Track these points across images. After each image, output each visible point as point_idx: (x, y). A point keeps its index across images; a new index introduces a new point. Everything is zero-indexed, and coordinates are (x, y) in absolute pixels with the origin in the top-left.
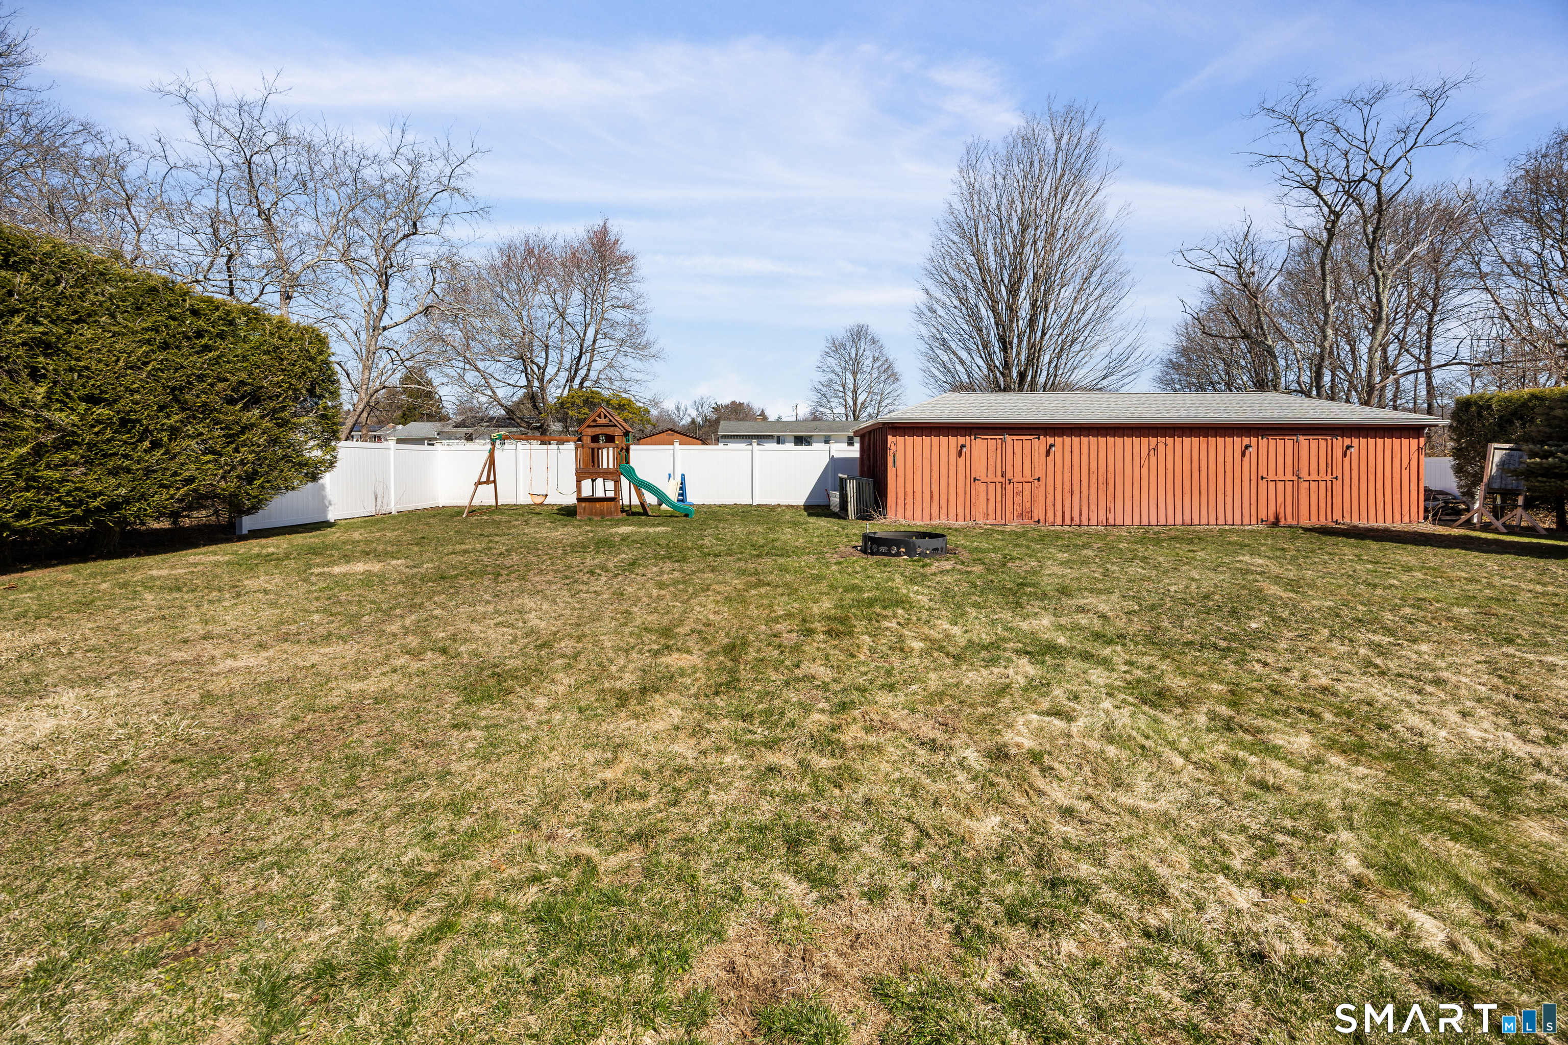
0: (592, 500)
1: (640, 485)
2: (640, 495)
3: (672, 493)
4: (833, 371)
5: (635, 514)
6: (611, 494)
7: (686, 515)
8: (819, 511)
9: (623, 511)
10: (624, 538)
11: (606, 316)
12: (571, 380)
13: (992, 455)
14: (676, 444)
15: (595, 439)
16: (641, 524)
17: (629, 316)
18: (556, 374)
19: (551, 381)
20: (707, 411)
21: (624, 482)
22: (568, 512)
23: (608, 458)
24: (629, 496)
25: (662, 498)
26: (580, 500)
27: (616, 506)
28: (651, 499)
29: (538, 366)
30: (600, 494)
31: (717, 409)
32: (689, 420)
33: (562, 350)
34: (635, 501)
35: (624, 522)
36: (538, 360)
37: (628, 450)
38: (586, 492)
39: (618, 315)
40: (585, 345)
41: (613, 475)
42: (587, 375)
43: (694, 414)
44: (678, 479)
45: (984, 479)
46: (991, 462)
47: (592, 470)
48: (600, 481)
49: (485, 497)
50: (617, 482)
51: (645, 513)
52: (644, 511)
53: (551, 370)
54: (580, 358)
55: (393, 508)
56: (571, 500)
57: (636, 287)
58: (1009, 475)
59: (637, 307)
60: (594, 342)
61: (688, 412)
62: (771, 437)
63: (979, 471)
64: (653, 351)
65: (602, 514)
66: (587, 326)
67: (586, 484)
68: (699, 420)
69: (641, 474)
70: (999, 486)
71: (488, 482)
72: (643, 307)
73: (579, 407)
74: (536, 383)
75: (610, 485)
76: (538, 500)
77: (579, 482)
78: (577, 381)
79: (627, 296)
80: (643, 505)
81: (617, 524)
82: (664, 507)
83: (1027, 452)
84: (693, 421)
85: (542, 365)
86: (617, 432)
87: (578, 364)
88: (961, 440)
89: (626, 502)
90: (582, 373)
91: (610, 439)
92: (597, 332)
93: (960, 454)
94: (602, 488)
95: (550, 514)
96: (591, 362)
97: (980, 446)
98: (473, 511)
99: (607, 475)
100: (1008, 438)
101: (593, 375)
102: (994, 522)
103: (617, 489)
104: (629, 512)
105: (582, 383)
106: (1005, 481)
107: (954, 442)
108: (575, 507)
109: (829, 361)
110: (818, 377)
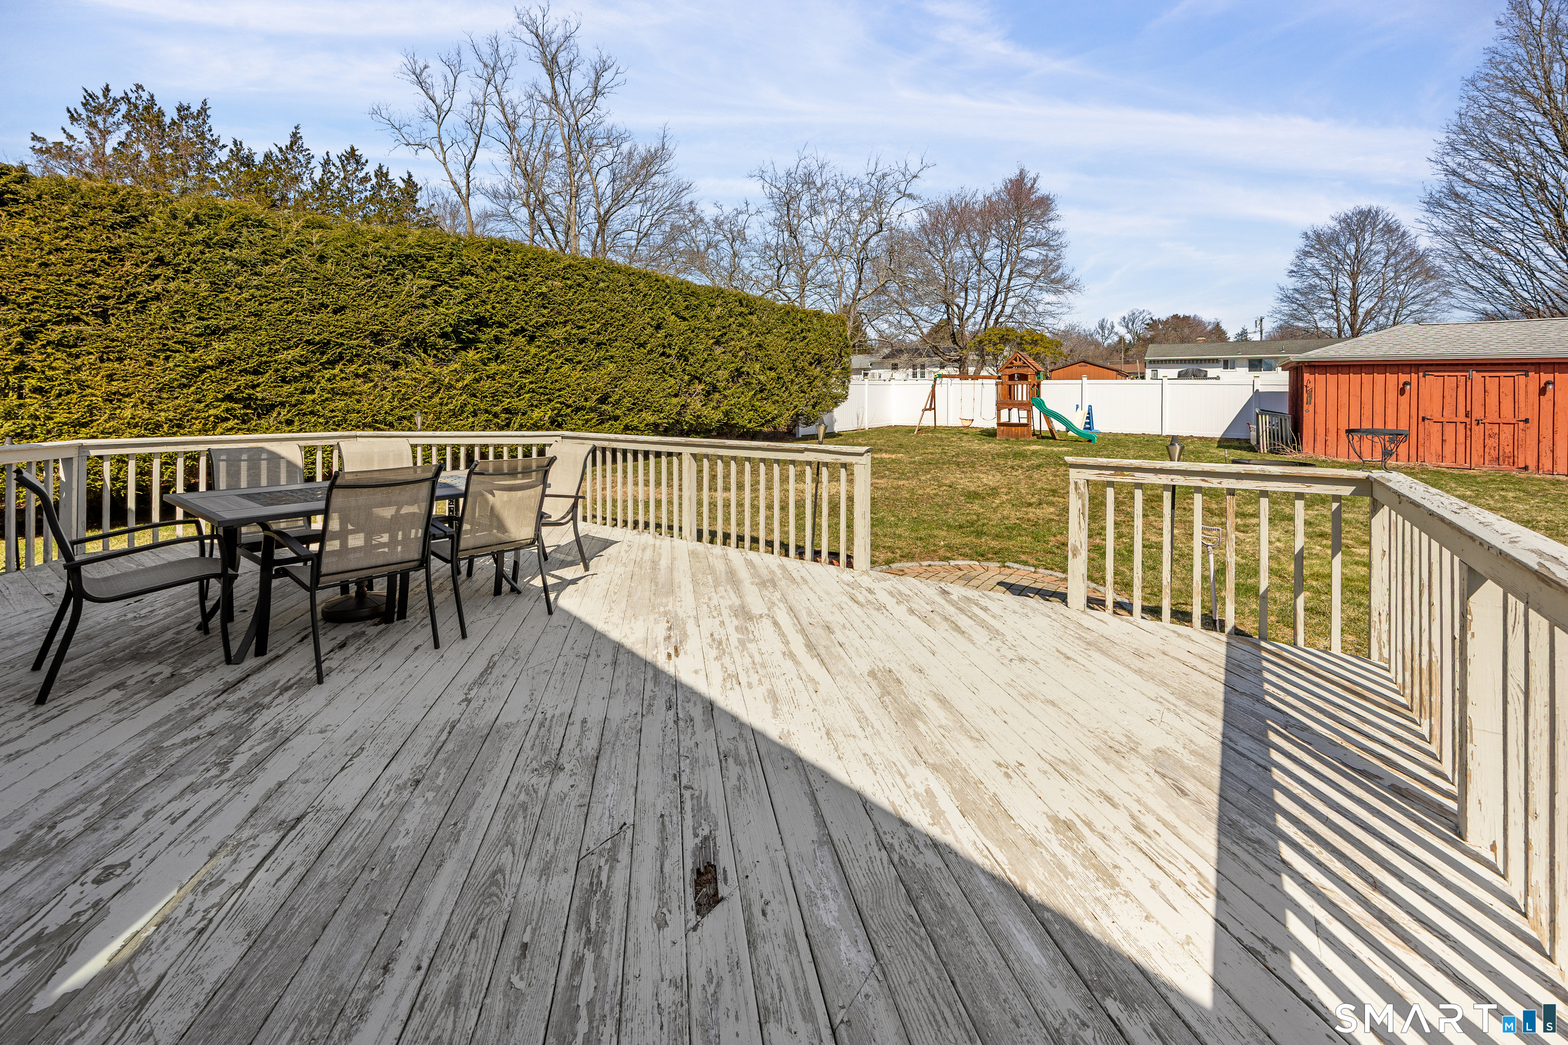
0: (1008, 425)
1: (1049, 415)
2: (1049, 423)
3: (1079, 422)
4: (1318, 275)
5: (1043, 438)
6: (1024, 421)
7: (1090, 441)
8: (1236, 444)
9: (1034, 435)
10: (1034, 453)
11: (1022, 254)
12: (987, 316)
13: (1450, 392)
14: (1085, 379)
15: (1011, 377)
16: (1047, 445)
17: (1044, 253)
18: (974, 313)
19: (969, 318)
20: (1139, 327)
21: (1036, 411)
22: (990, 434)
23: (1022, 391)
24: (1039, 423)
25: (1069, 426)
26: (999, 424)
27: (1028, 431)
28: (1058, 426)
29: (958, 306)
30: (1014, 420)
31: (1153, 324)
32: (1116, 339)
33: (979, 289)
34: (1045, 427)
35: (1035, 443)
36: (957, 300)
37: (1039, 386)
38: (1005, 418)
39: (1033, 254)
40: (1001, 286)
41: (1026, 406)
42: (1002, 311)
43: (1122, 331)
44: (1086, 410)
45: (1437, 416)
46: (1450, 402)
47: (1009, 402)
48: (1015, 411)
49: (928, 420)
50: (1030, 412)
51: (1054, 438)
52: (1052, 436)
53: (970, 309)
54: (996, 296)
55: (866, 425)
56: (992, 424)
57: (1052, 226)
58: (1477, 415)
59: (1052, 243)
60: (1009, 280)
61: (1115, 330)
62: (1217, 361)
64: (1068, 282)
65: (1017, 436)
66: (1003, 267)
67: (1004, 413)
68: (1128, 337)
69: (1050, 405)
70: (1461, 427)
71: (930, 409)
72: (1058, 242)
73: (995, 344)
74: (956, 322)
75: (1024, 413)
76: (967, 424)
77: (999, 410)
78: (993, 317)
79: (1042, 235)
80: (1051, 431)
81: (1029, 443)
82: (1070, 433)
85: (962, 305)
86: (1030, 372)
87: (994, 302)
88: (1404, 378)
89: (1037, 428)
90: (999, 309)
91: (1023, 377)
92: (1011, 272)
93: (1402, 392)
94: (1016, 416)
95: (975, 435)
96: (1006, 299)
97: (1431, 384)
98: (921, 429)
99: (1021, 405)
100: (1476, 375)
101: (1008, 310)
102: (1454, 465)
103: (1030, 417)
104: (1039, 436)
105: (997, 319)
106: (1470, 421)
108: (994, 429)
109: (1311, 261)
110: (1292, 283)
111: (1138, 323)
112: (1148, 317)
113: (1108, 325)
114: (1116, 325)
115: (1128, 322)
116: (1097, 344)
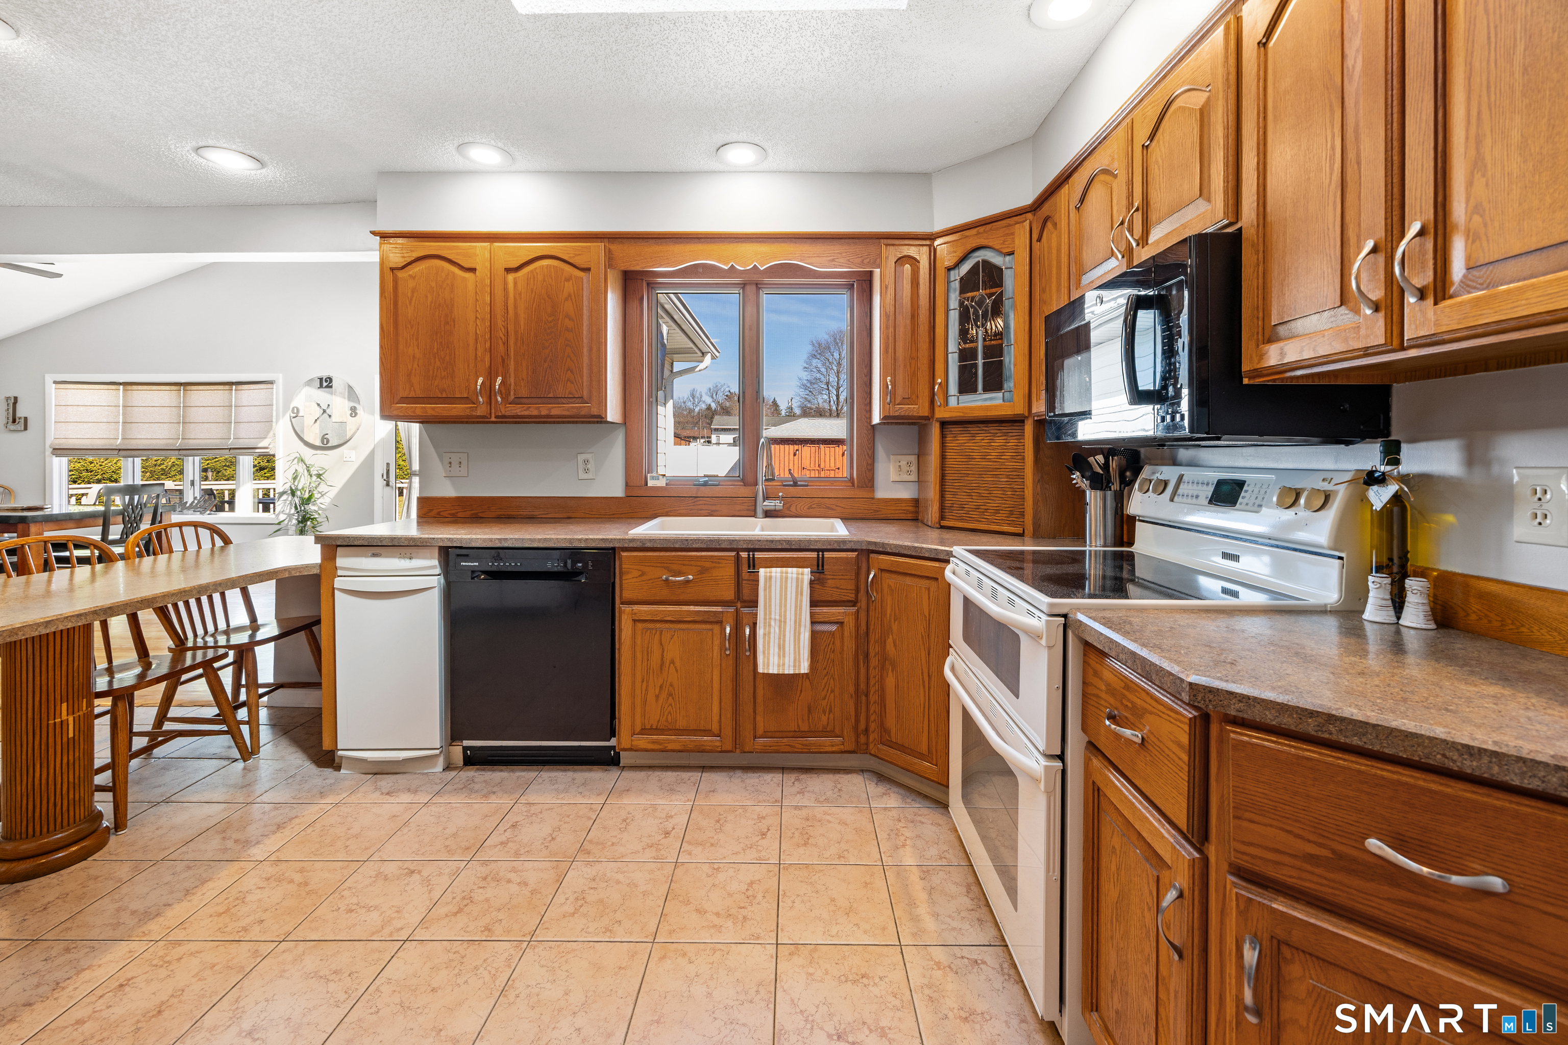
13: (813, 455)
20: (721, 397)
32: (704, 406)
43: (709, 400)
46: (813, 459)
58: (822, 466)
61: (703, 399)
63: (806, 463)
68: (713, 406)
83: (832, 454)
84: (709, 408)
88: (796, 447)
93: (795, 455)
97: (807, 450)
100: (822, 446)
107: (792, 448)
109: (815, 362)
110: (805, 376)
111: (720, 394)
112: (727, 389)
113: (698, 395)
114: (704, 395)
115: (713, 392)
116: (691, 411)
